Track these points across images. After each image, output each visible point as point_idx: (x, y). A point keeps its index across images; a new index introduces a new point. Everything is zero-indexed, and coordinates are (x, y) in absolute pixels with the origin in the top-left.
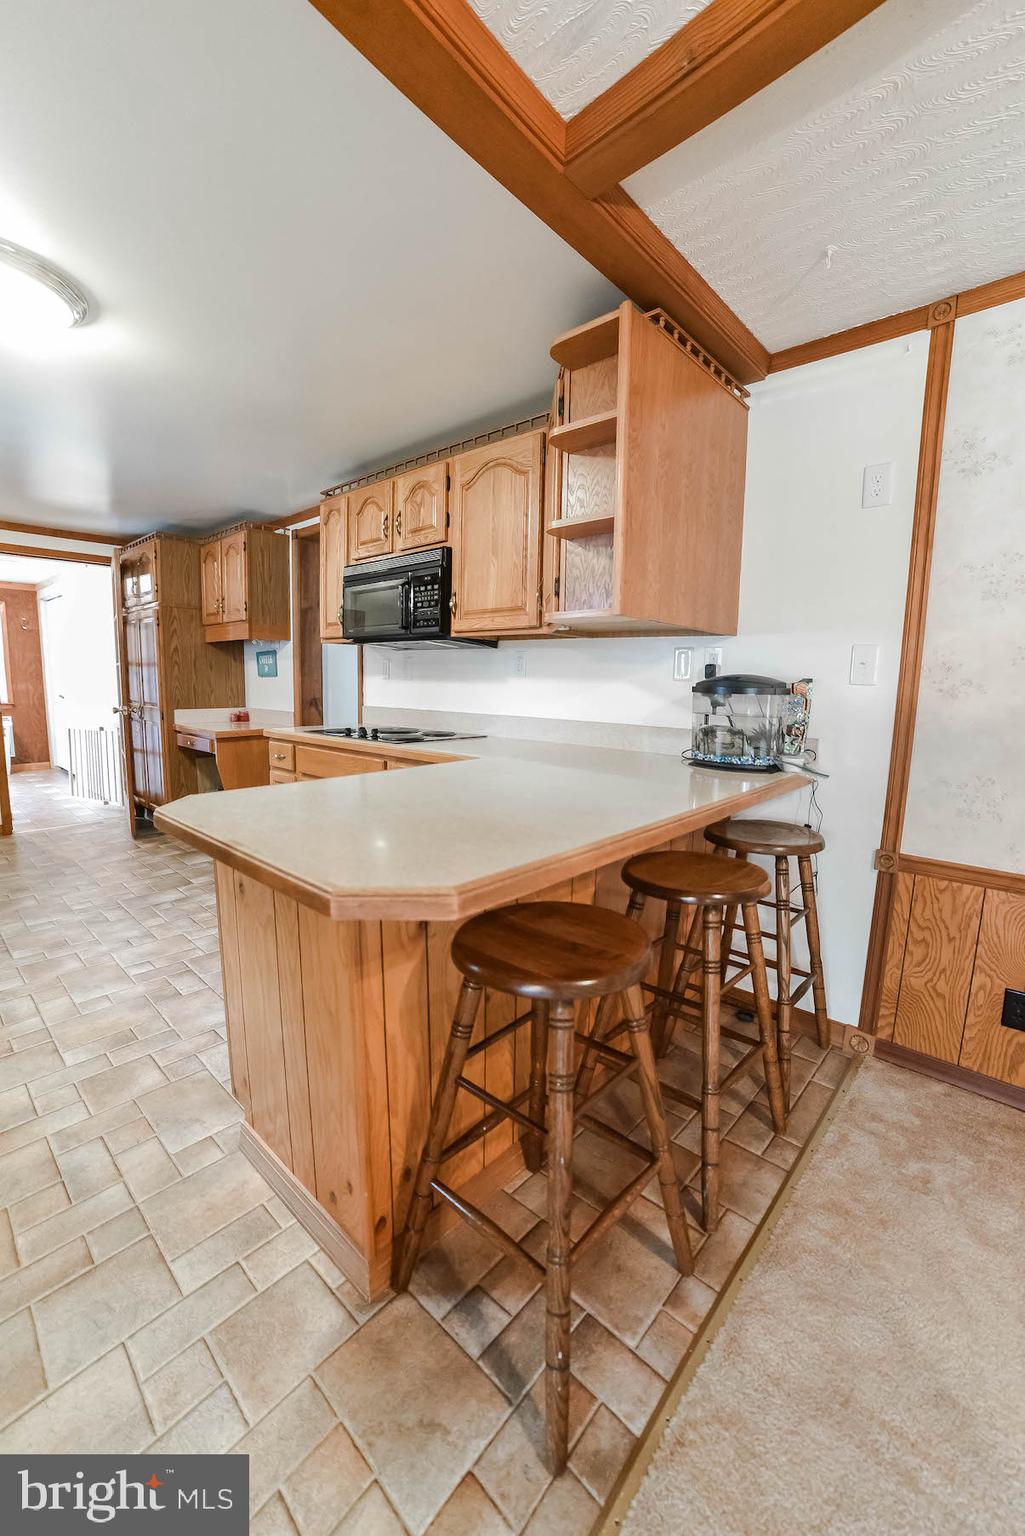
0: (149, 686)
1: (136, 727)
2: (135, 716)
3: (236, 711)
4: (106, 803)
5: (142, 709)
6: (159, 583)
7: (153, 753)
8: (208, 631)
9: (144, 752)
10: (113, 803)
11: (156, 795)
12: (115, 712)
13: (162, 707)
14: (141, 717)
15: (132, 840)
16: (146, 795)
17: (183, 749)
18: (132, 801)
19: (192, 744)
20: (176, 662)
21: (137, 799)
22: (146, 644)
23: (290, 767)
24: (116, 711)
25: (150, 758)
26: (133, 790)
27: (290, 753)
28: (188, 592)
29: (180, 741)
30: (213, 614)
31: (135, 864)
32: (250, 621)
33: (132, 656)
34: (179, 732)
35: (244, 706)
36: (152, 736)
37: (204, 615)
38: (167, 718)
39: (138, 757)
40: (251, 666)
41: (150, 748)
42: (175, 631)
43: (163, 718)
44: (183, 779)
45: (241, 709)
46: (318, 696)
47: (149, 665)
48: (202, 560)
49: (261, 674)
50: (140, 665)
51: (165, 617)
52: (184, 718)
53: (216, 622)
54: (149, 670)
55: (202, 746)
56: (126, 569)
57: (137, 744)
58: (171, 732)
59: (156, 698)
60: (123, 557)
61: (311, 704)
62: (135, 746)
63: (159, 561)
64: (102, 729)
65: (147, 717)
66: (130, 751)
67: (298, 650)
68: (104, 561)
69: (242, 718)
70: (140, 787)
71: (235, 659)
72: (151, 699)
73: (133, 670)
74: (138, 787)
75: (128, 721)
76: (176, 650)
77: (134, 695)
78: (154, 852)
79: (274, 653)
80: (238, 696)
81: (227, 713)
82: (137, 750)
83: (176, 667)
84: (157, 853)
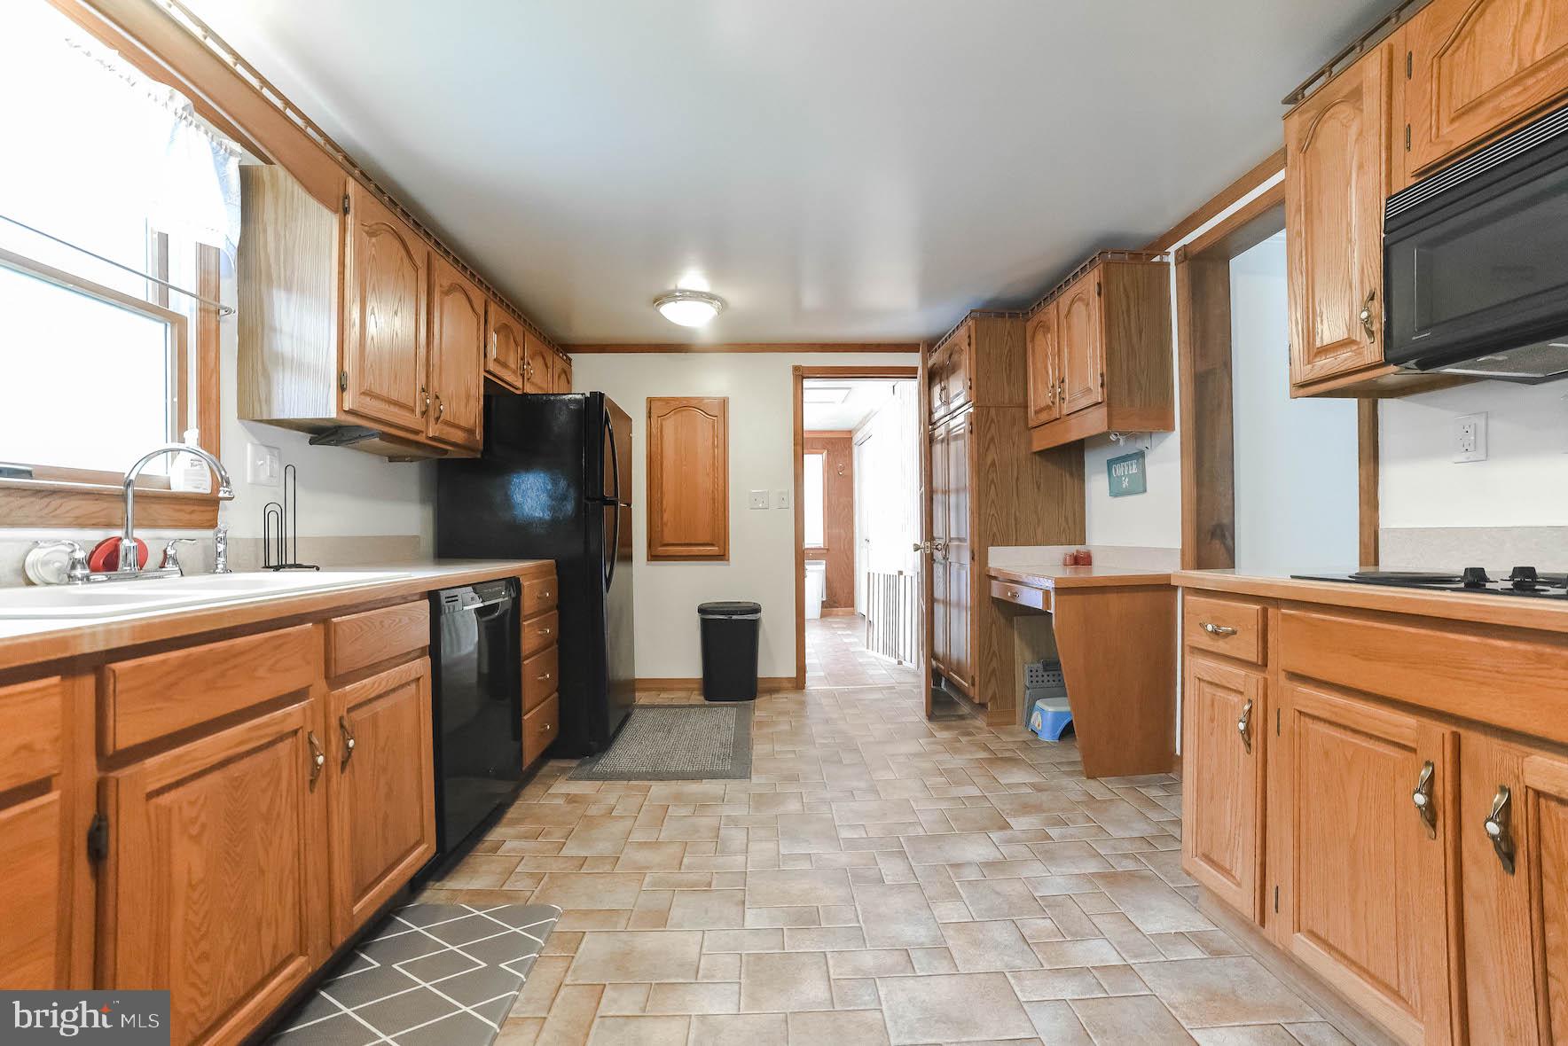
0: (958, 520)
1: (938, 570)
2: (938, 555)
3: (1073, 549)
4: (900, 663)
5: (946, 547)
6: (973, 378)
7: (958, 604)
8: (1036, 434)
9: (947, 603)
10: (906, 664)
11: (959, 662)
12: (916, 550)
13: (972, 542)
14: (945, 558)
15: (925, 720)
16: (945, 660)
17: (1000, 604)
18: (928, 663)
19: (1014, 595)
20: (992, 481)
21: (934, 663)
22: (957, 465)
23: (1252, 656)
24: (917, 548)
25: (954, 612)
26: (932, 654)
27: (1253, 625)
28: (1009, 384)
29: (996, 592)
30: (1048, 408)
31: (927, 765)
32: (1109, 402)
33: (938, 482)
34: (995, 578)
35: (1084, 543)
36: (959, 584)
37: (1032, 410)
38: (979, 557)
39: (939, 610)
40: (1097, 484)
41: (954, 598)
42: (992, 439)
43: (973, 558)
44: (995, 647)
45: (1078, 547)
46: (1226, 521)
47: (957, 491)
48: (1028, 339)
49: (1116, 492)
50: (947, 492)
51: (981, 424)
52: (1002, 559)
53: (1053, 417)
54: (958, 497)
55: (1032, 599)
56: (934, 376)
57: (939, 593)
58: (983, 578)
59: (966, 532)
60: (930, 363)
61: (1213, 534)
62: (936, 595)
63: (973, 346)
64: (901, 573)
65: (952, 558)
66: (930, 600)
67: (1191, 446)
68: (909, 373)
69: (1081, 560)
70: (940, 648)
71: (1072, 475)
72: (958, 532)
73: (938, 498)
74: (936, 649)
75: (929, 561)
76: (993, 464)
77: (938, 531)
78: (952, 747)
79: (1141, 455)
80: (1074, 528)
81: (1058, 552)
82: (938, 601)
83: (993, 487)
84: (956, 751)
